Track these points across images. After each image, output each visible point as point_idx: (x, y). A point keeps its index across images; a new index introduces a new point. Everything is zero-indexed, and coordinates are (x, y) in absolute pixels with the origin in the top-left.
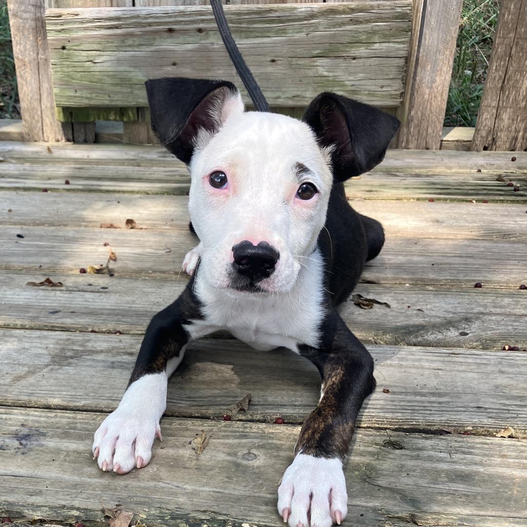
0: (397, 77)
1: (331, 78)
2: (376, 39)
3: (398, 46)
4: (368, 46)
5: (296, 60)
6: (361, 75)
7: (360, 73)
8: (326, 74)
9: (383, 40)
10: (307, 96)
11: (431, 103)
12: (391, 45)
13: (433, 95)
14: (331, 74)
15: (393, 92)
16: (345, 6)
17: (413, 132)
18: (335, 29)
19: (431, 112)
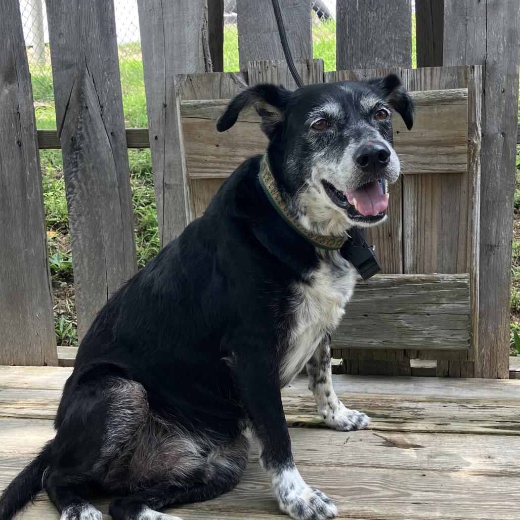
0: (464, 328)
1: (411, 328)
2: (444, 300)
3: (461, 306)
4: (438, 306)
5: (383, 315)
6: (435, 326)
7: (434, 325)
8: (407, 325)
9: (449, 302)
10: (394, 341)
11: (497, 344)
12: (456, 305)
13: (498, 338)
14: (411, 325)
15: (462, 339)
16: (418, 277)
17: (485, 365)
18: (412, 294)
19: (498, 350)
